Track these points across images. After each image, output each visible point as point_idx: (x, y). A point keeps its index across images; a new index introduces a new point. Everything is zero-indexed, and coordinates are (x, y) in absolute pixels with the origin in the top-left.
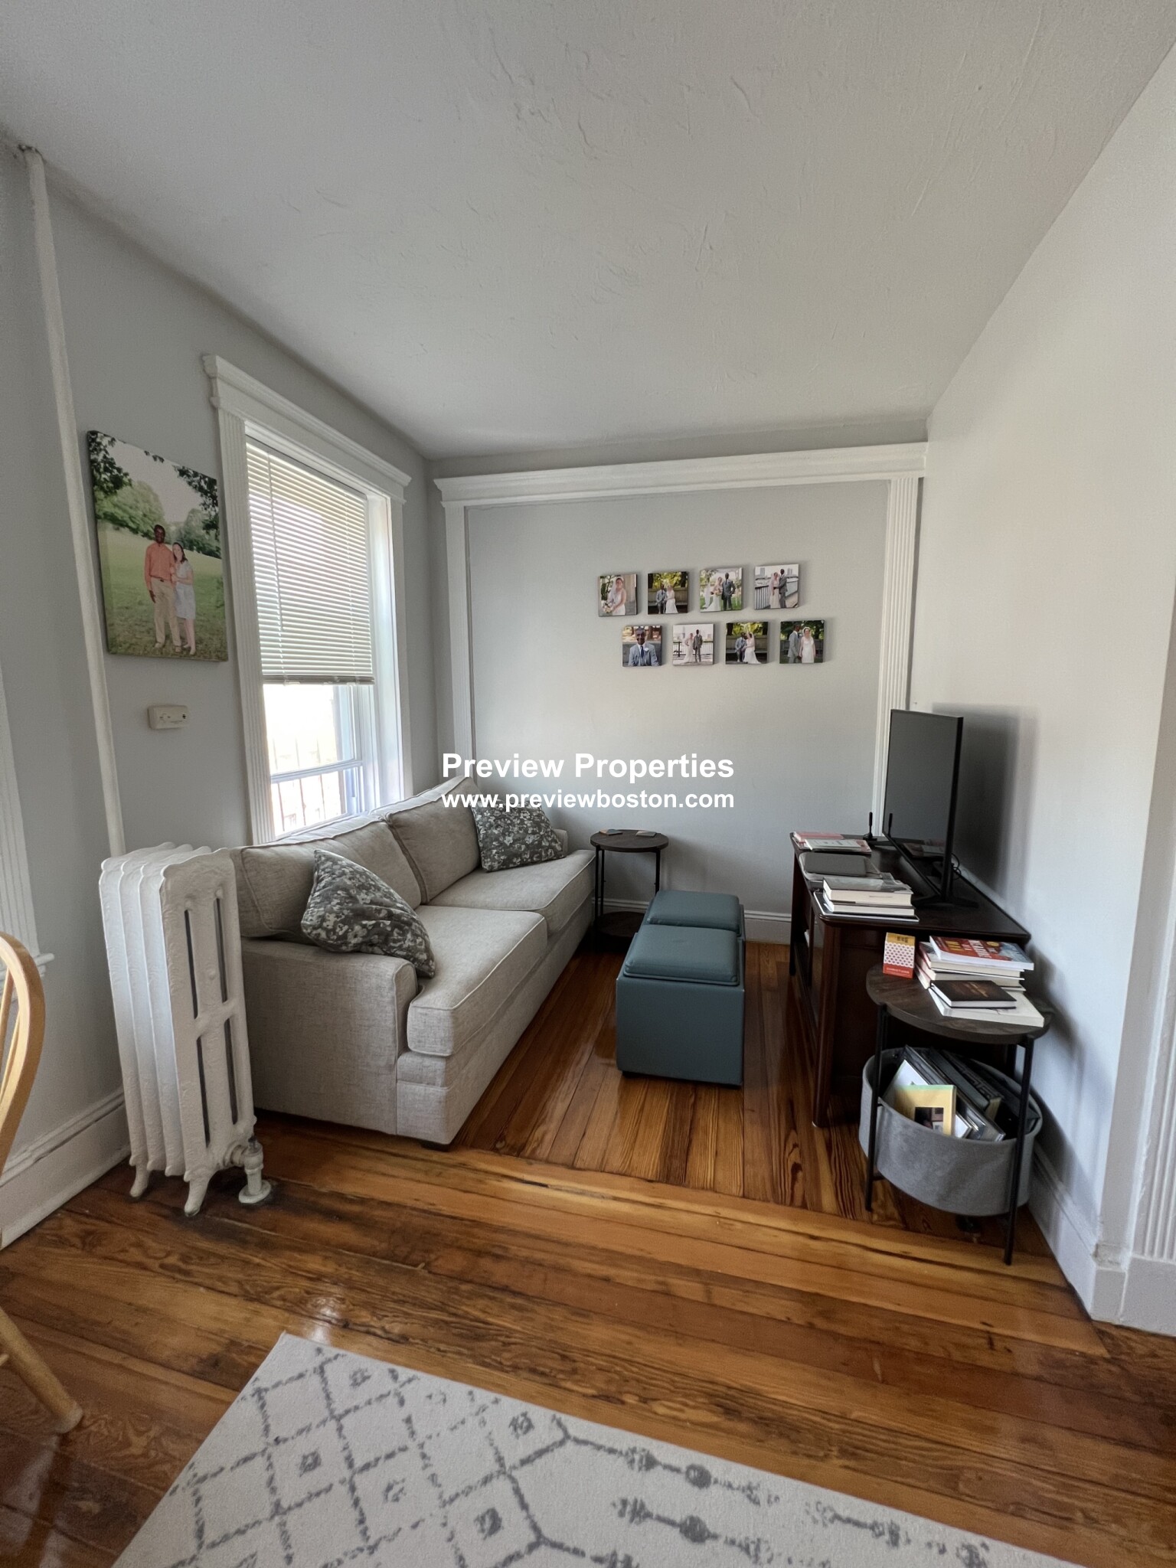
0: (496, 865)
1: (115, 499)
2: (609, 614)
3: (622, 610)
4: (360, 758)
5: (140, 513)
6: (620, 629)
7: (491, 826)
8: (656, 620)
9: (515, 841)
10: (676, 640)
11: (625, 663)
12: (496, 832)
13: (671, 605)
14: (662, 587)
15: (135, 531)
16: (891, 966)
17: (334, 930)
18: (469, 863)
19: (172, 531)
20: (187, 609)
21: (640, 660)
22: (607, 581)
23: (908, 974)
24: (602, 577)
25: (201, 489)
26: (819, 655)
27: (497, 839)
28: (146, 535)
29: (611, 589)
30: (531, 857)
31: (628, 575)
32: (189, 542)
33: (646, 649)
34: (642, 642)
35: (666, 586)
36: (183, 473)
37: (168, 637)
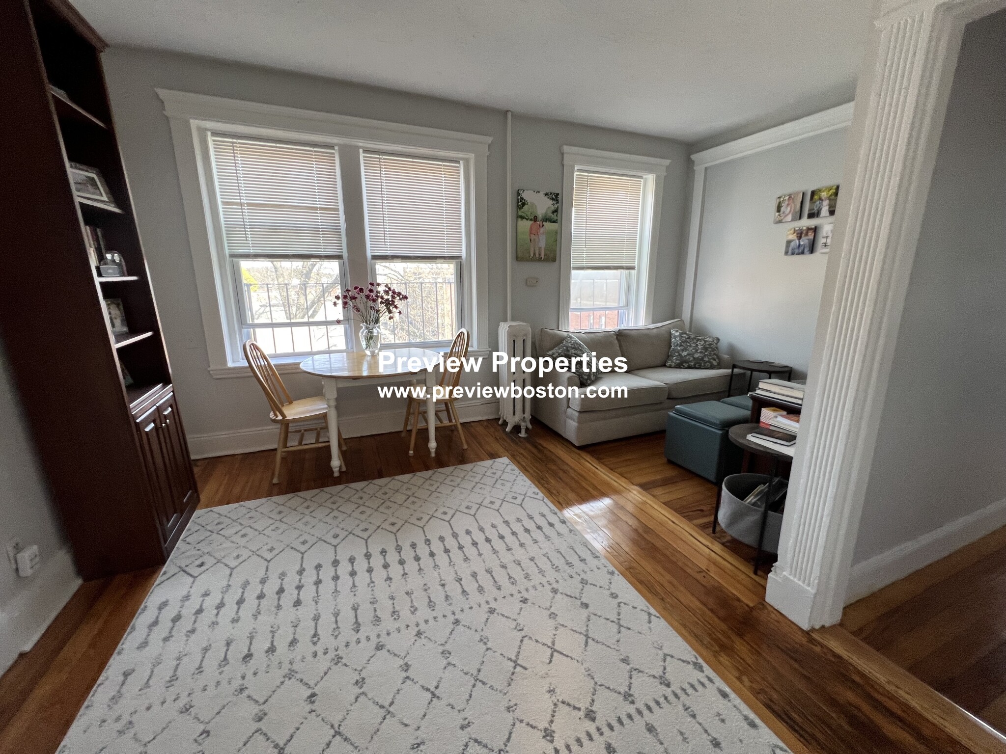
0: (673, 365)
1: (523, 210)
2: (780, 222)
3: (790, 217)
4: (627, 305)
6: (787, 231)
7: (678, 345)
8: (812, 223)
9: (688, 355)
10: (825, 235)
11: (786, 253)
12: (679, 348)
13: (825, 211)
14: (820, 199)
16: (764, 423)
18: (660, 360)
20: (542, 243)
21: (796, 251)
22: (782, 199)
24: (779, 198)
25: (553, 199)
29: (784, 205)
31: (797, 193)
33: (802, 243)
34: (800, 238)
35: (823, 198)
36: (546, 195)
37: (534, 254)
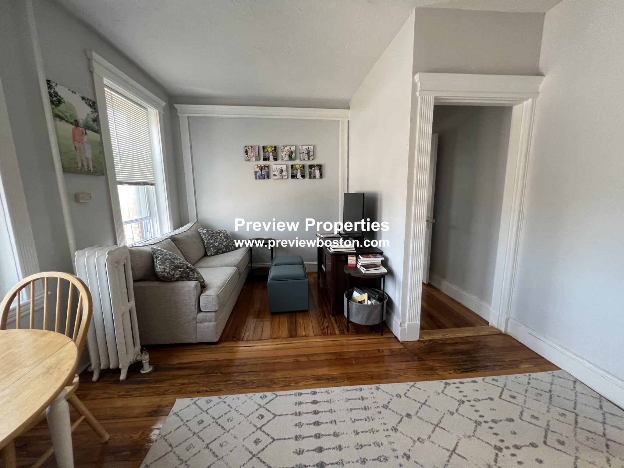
0: (213, 253)
1: (59, 108)
2: (249, 160)
3: (254, 159)
4: (150, 216)
5: (69, 114)
6: (253, 166)
7: (209, 239)
8: (266, 163)
9: (219, 244)
10: (274, 170)
11: (256, 178)
12: (211, 241)
13: (271, 158)
14: (268, 151)
15: (67, 122)
16: (350, 264)
17: (169, 273)
18: (202, 253)
19: (81, 122)
20: (89, 154)
21: (261, 177)
22: (247, 148)
23: (354, 266)
24: (245, 147)
25: (90, 105)
26: (321, 176)
27: (212, 244)
28: (71, 123)
29: (249, 151)
30: (226, 250)
31: (255, 146)
32: (87, 127)
33: (263, 173)
34: (261, 171)
35: (269, 151)
36: (83, 98)
37: (83, 165)
